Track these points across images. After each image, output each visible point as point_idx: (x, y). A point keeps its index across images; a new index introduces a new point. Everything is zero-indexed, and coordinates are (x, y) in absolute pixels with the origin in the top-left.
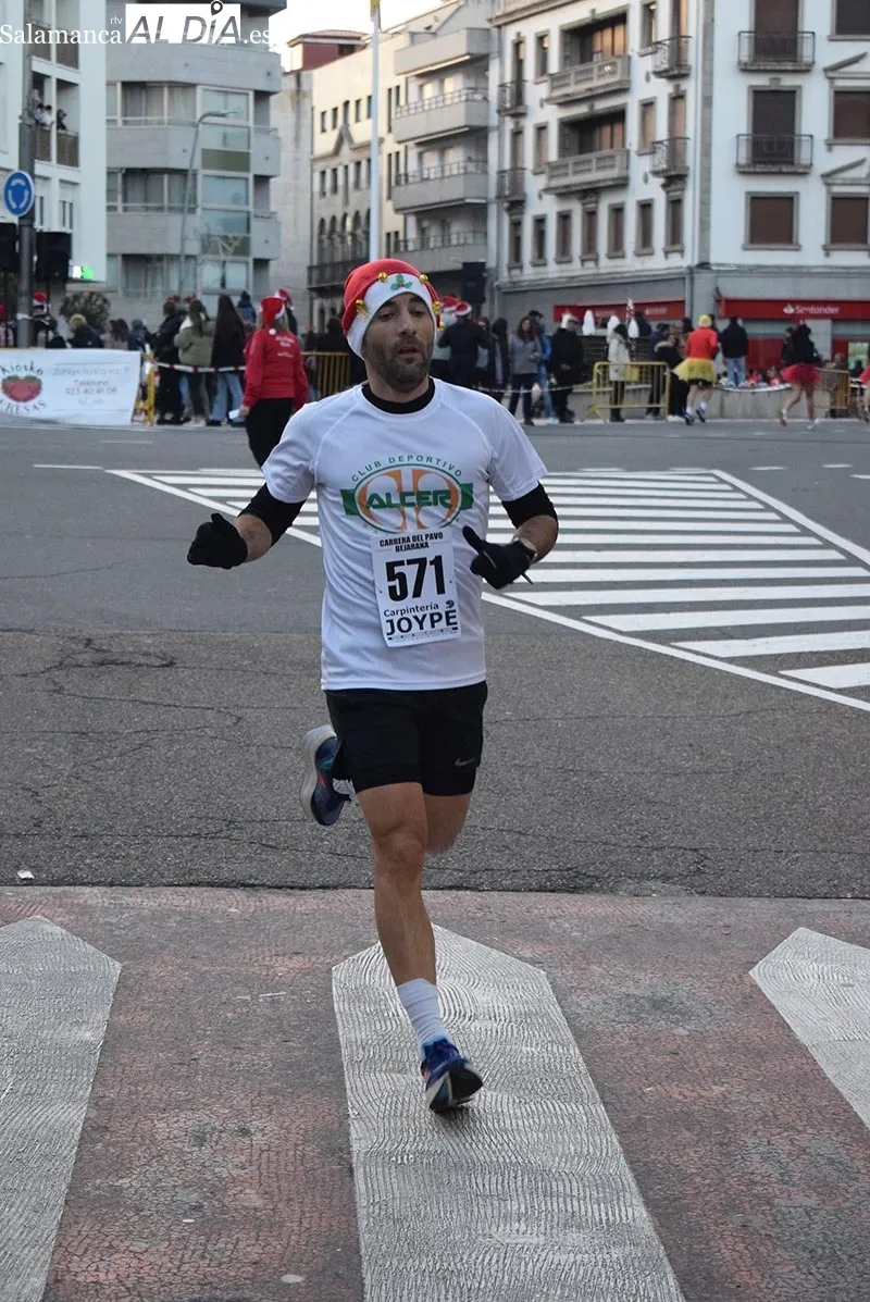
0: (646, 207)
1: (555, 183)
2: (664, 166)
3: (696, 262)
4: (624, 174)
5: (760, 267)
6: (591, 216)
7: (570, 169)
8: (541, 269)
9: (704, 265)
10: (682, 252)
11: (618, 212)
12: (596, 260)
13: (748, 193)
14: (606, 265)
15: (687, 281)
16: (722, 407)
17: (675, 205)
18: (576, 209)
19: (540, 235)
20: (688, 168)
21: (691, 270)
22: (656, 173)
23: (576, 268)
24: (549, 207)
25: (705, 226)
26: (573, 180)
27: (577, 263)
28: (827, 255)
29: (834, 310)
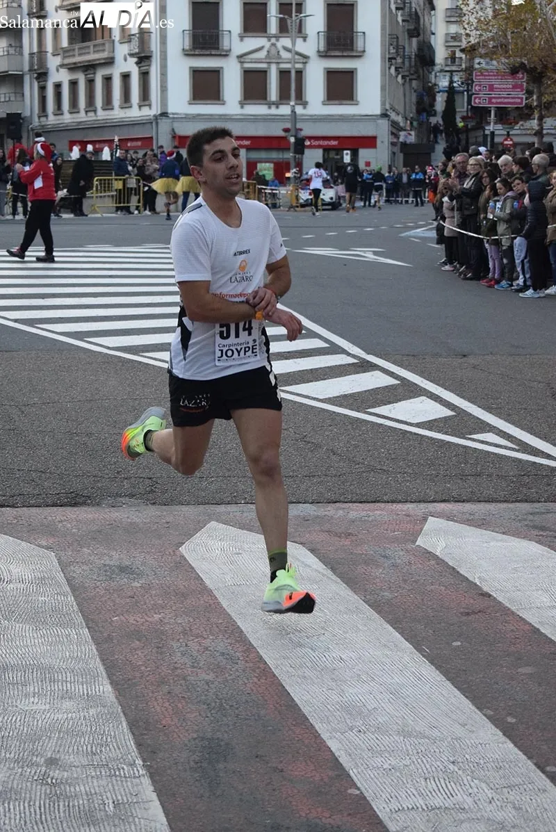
0: (126, 77)
1: (67, 61)
2: (137, 51)
3: (159, 113)
4: (111, 55)
5: (200, 115)
6: (91, 83)
7: (76, 52)
8: (60, 117)
9: (164, 114)
10: (150, 106)
11: (108, 80)
12: (95, 111)
13: (190, 68)
14: (102, 114)
15: (154, 123)
17: (145, 76)
18: (81, 78)
19: (58, 95)
20: (152, 52)
21: (156, 117)
22: (132, 55)
23: (82, 117)
24: (64, 77)
25: (164, 89)
26: (77, 59)
27: (83, 113)
28: (242, 107)
29: (247, 143)
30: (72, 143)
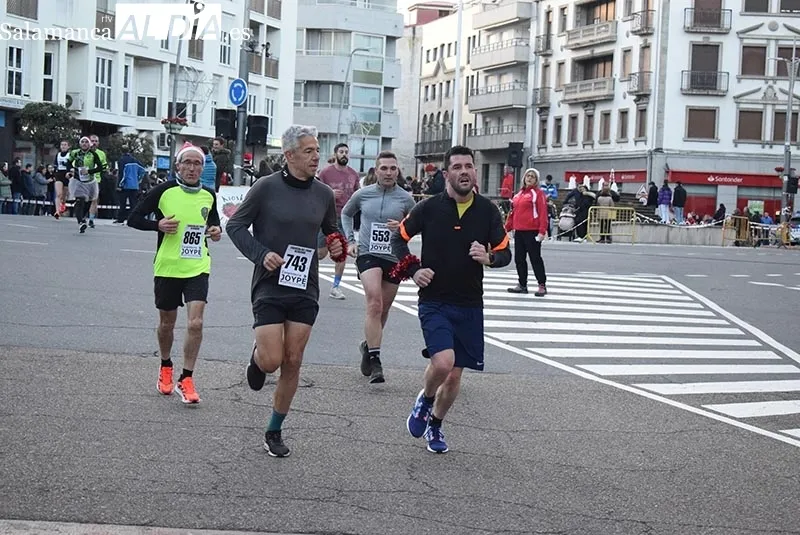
0: (624, 113)
1: (567, 98)
2: (636, 89)
3: (654, 148)
4: (611, 92)
5: (693, 152)
6: (590, 117)
7: (578, 89)
8: (559, 149)
9: (659, 150)
10: (645, 141)
11: (607, 115)
12: (592, 145)
13: (687, 106)
14: (599, 148)
15: (649, 158)
16: (668, 237)
17: (642, 112)
18: (581, 113)
19: (558, 129)
20: (650, 90)
21: (651, 153)
22: (631, 93)
23: (579, 149)
24: (565, 112)
25: (660, 126)
26: (579, 95)
27: (580, 146)
28: (736, 146)
29: (739, 180)
30: (569, 174)
